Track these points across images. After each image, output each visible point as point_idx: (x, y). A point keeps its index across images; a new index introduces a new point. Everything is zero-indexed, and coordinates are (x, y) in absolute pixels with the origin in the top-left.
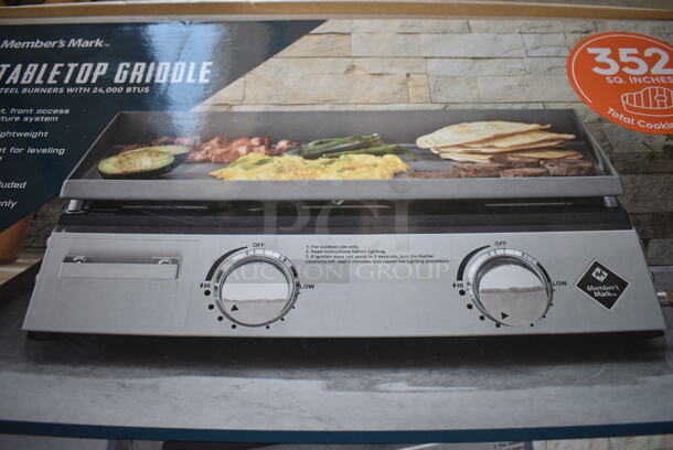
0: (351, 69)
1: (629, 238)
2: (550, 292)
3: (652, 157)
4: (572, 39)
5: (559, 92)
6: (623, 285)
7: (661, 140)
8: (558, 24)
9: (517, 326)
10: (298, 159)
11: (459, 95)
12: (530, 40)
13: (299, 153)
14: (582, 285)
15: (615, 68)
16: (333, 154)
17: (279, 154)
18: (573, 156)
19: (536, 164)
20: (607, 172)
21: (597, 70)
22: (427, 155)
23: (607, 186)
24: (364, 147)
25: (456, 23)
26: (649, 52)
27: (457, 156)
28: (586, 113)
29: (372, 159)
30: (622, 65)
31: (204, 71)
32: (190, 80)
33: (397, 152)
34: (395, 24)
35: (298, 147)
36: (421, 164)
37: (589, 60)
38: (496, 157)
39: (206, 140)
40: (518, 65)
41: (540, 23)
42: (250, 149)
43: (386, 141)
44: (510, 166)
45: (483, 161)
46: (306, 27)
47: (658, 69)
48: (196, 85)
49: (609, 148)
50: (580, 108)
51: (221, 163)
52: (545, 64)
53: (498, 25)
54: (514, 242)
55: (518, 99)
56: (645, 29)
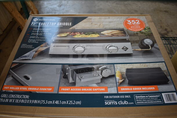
0: (92, 23)
1: (130, 43)
2: (118, 49)
3: (134, 34)
4: (125, 19)
5: (122, 26)
6: (128, 49)
7: (136, 32)
8: (123, 17)
9: (113, 53)
10: (84, 35)
11: (107, 27)
12: (118, 19)
13: (85, 34)
14: (122, 49)
15: (131, 23)
16: (89, 34)
17: (82, 34)
18: (123, 34)
19: (118, 35)
20: (127, 36)
21: (128, 23)
23: (127, 38)
24: (94, 33)
25: (107, 17)
26: (136, 21)
27: (106, 34)
28: (125, 29)
29: (95, 35)
30: (132, 22)
31: (70, 24)
32: (68, 25)
33: (98, 34)
34: (98, 17)
35: (84, 33)
36: (101, 35)
37: (127, 22)
38: (112, 34)
39: (71, 33)
40: (116, 23)
41: (120, 17)
42: (78, 34)
43: (97, 32)
44: (114, 35)
45: (110, 35)
46: (85, 18)
47: (137, 23)
48: (69, 26)
49: (128, 33)
50: (125, 28)
51: (74, 35)
52: (120, 23)
53: (113, 17)
54: (113, 44)
55: (116, 27)
56: (136, 17)
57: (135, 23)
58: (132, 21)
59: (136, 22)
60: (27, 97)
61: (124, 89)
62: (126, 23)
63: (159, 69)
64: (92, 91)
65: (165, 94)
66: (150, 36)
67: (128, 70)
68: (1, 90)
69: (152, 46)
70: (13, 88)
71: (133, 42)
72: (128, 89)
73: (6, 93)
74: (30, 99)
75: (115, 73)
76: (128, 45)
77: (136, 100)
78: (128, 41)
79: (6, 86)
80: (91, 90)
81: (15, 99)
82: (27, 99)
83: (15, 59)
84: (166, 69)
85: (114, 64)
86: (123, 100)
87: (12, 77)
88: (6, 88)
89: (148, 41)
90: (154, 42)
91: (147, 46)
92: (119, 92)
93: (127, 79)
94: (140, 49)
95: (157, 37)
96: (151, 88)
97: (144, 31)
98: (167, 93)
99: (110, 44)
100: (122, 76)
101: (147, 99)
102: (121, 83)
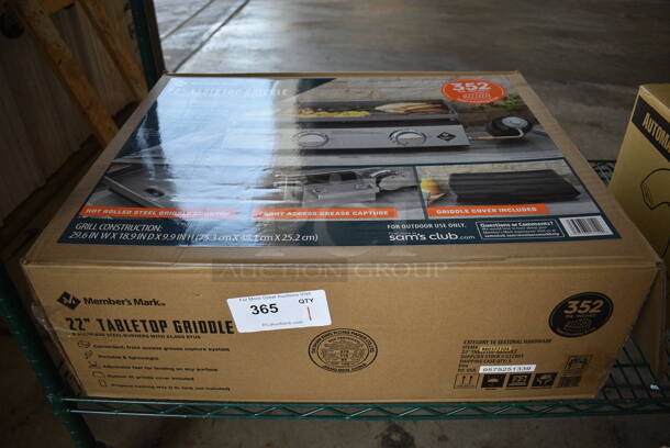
0: (347, 91)
1: (461, 126)
2: (425, 139)
3: (474, 109)
4: (445, 81)
5: (438, 95)
6: (454, 137)
7: (478, 105)
8: (438, 78)
11: (393, 97)
12: (426, 82)
14: (439, 137)
15: (463, 88)
16: (341, 111)
17: (319, 111)
18: (439, 110)
19: (423, 112)
20: (453, 113)
21: (455, 89)
22: (379, 111)
23: (452, 116)
24: (354, 109)
25: (394, 78)
26: (479, 84)
27: (391, 111)
28: (447, 100)
29: (356, 112)
30: (466, 87)
31: (284, 92)
32: (278, 94)
33: (367, 111)
34: (367, 78)
35: (326, 110)
36: (377, 113)
37: (451, 87)
38: (407, 111)
40: (420, 89)
41: (431, 78)
43: (362, 108)
44: (413, 113)
45: (402, 112)
47: (482, 88)
48: (281, 95)
49: (454, 106)
50: (444, 99)
52: (431, 88)
53: (411, 78)
54: (411, 129)
55: (419, 97)
56: (480, 77)
57: (475, 87)
58: (467, 85)
59: (479, 86)
61: (444, 212)
62: (449, 89)
63: (549, 172)
64: (351, 216)
65: (569, 219)
66: (520, 110)
67: (454, 176)
69: (526, 130)
71: (468, 126)
72: (457, 211)
75: (418, 182)
76: (457, 130)
77: (482, 231)
78: (456, 122)
80: (347, 213)
84: (570, 172)
85: (414, 165)
86: (444, 232)
89: (513, 121)
90: (532, 122)
91: (513, 131)
92: (430, 218)
93: (452, 192)
94: (491, 137)
95: (541, 112)
96: (530, 209)
97: (502, 103)
98: (574, 218)
99: (404, 129)
100: (439, 188)
101: (514, 230)
102: (436, 201)
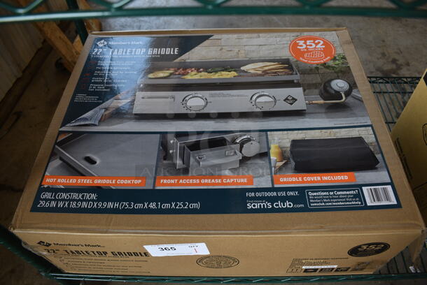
0: (221, 49)
1: (301, 89)
2: (275, 102)
3: (311, 70)
4: (292, 38)
5: (286, 53)
6: (296, 100)
7: (315, 66)
8: (288, 34)
9: (266, 109)
10: (206, 73)
11: (254, 55)
12: (278, 39)
13: (207, 72)
14: (285, 100)
15: (304, 46)
16: (216, 72)
17: (201, 72)
18: (287, 70)
19: (276, 73)
20: (296, 74)
21: (299, 47)
22: (244, 71)
23: (296, 77)
24: (226, 69)
25: (256, 35)
26: (316, 42)
27: (252, 71)
28: (293, 59)
29: (227, 73)
30: (307, 45)
31: (176, 51)
32: (172, 53)
33: (234, 71)
34: (235, 36)
35: (206, 70)
36: (242, 74)
37: (296, 44)
38: (263, 72)
39: (179, 69)
40: (274, 47)
41: (282, 34)
42: (192, 71)
43: (232, 68)
44: (268, 73)
45: (260, 72)
46: (207, 38)
47: (319, 46)
48: (174, 54)
49: (298, 68)
50: (291, 58)
51: (183, 75)
52: (282, 46)
53: (268, 35)
54: (266, 91)
55: (272, 56)
56: (317, 34)
57: (314, 46)
58: (308, 42)
59: (317, 44)
60: (94, 196)
61: (285, 180)
63: (360, 140)
64: (222, 184)
65: (369, 187)
66: (345, 73)
67: (295, 143)
68: (41, 185)
69: (348, 93)
70: (63, 181)
71: (307, 87)
72: (294, 179)
73: (49, 189)
74: (98, 200)
75: (269, 148)
76: (297, 92)
77: (309, 199)
78: (297, 85)
79: (50, 177)
80: (220, 181)
81: (70, 200)
82: (93, 201)
83: (63, 125)
84: (374, 140)
85: (266, 131)
86: (283, 199)
87: (61, 159)
88: (49, 181)
89: (339, 85)
90: (353, 86)
91: (337, 95)
92: (276, 186)
93: (292, 161)
94: (322, 101)
95: (359, 75)
96: (342, 178)
97: (331, 63)
98: (372, 187)
99: (260, 91)
100: (282, 155)
101: (330, 198)
102: (280, 168)
